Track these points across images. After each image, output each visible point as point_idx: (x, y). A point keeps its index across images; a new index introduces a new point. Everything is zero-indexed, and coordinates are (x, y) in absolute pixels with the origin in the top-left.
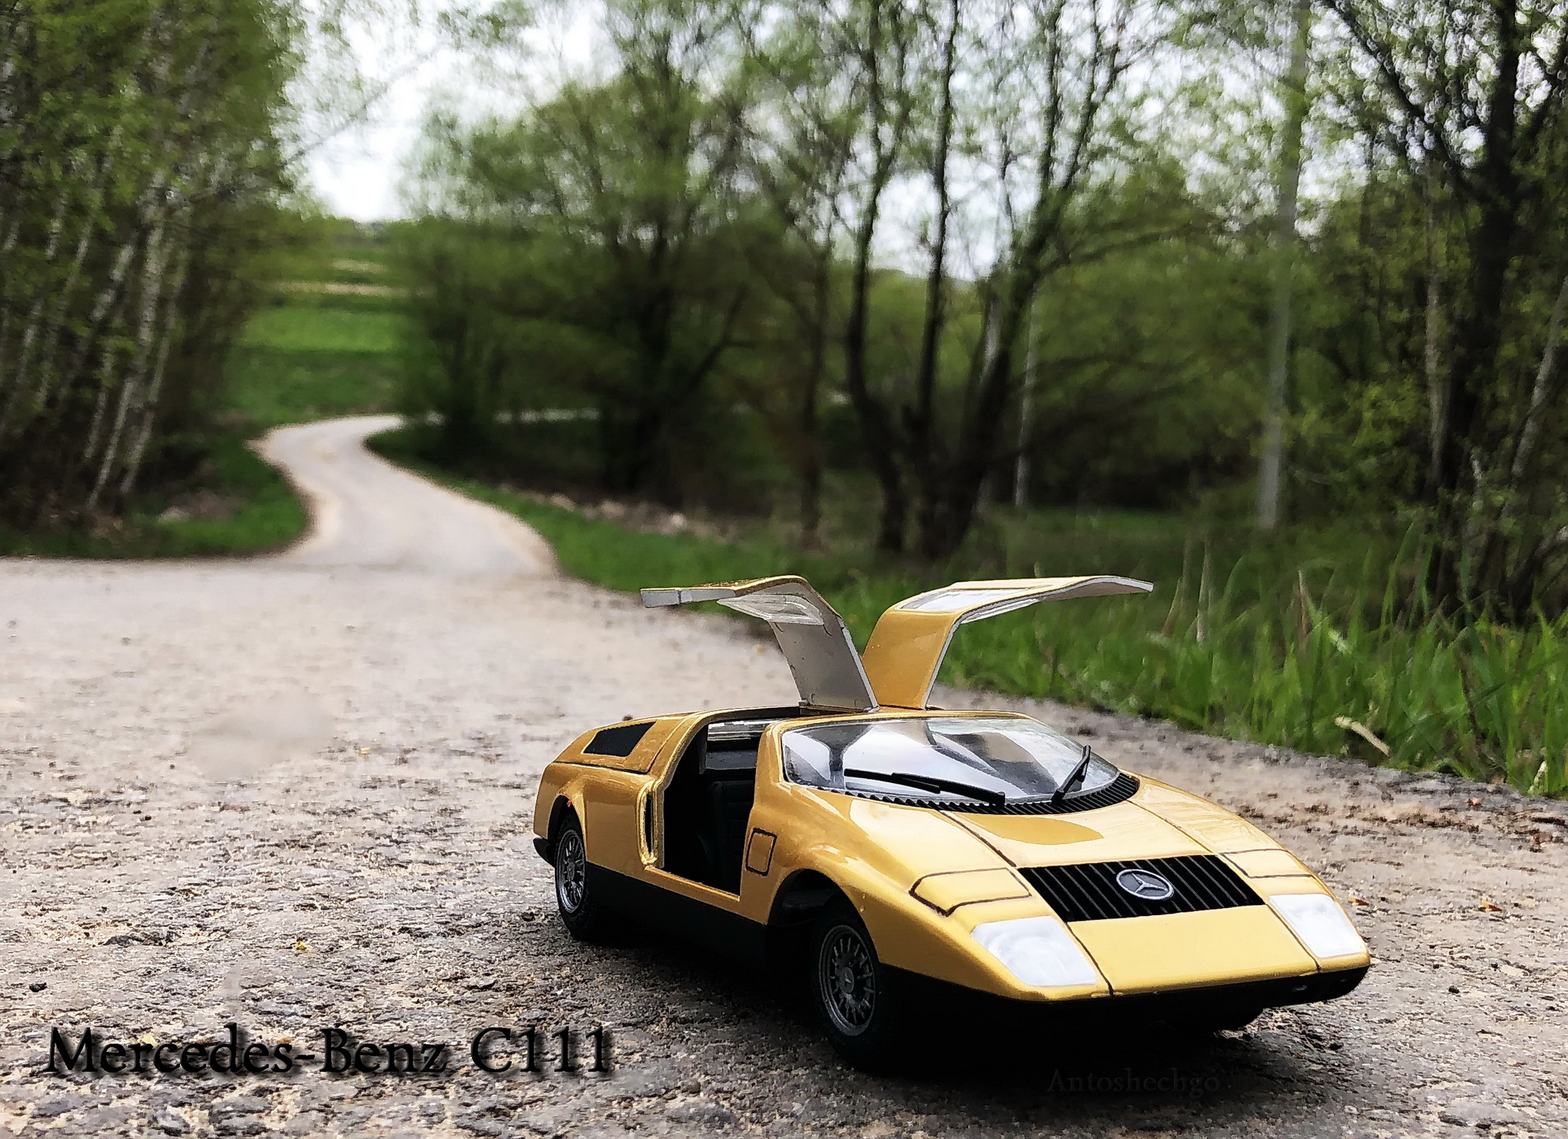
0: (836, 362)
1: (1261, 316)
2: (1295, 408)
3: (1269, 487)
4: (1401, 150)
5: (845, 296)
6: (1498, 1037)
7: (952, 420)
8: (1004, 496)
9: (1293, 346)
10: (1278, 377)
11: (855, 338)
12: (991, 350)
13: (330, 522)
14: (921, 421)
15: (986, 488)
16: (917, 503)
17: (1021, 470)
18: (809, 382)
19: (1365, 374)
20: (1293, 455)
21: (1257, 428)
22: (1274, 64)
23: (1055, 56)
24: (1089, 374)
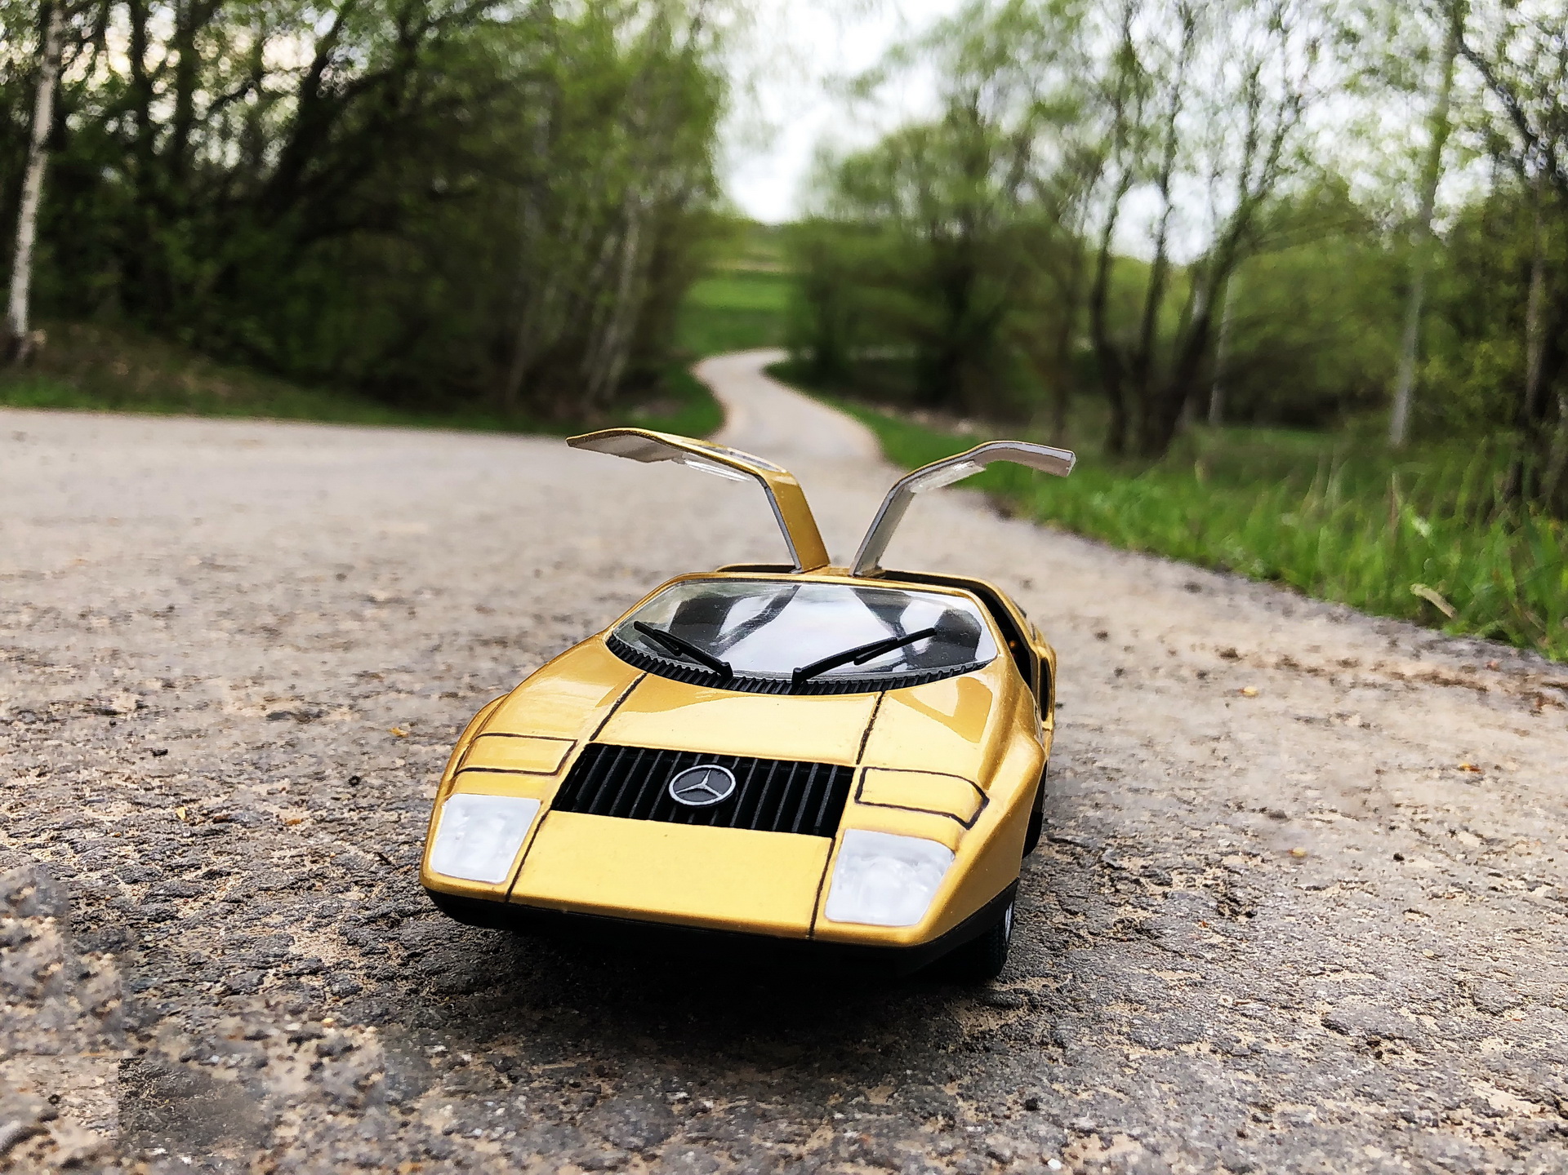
0: (1084, 317)
1: (1402, 291)
2: (1422, 356)
3: (1400, 414)
4: (1519, 167)
5: (1092, 272)
6: (1426, 918)
7: (1166, 360)
8: (1202, 413)
9: (1425, 312)
10: (1412, 334)
11: (1099, 300)
12: (1196, 310)
13: (737, 422)
14: (1142, 361)
15: (1188, 409)
16: (1135, 419)
17: (1215, 397)
18: (1064, 334)
19: (1479, 333)
20: (1420, 392)
21: (1392, 371)
22: (1423, 105)
23: (1254, 102)
24: (1269, 330)
